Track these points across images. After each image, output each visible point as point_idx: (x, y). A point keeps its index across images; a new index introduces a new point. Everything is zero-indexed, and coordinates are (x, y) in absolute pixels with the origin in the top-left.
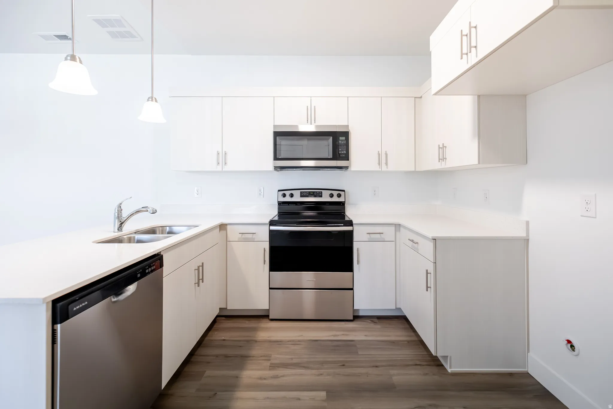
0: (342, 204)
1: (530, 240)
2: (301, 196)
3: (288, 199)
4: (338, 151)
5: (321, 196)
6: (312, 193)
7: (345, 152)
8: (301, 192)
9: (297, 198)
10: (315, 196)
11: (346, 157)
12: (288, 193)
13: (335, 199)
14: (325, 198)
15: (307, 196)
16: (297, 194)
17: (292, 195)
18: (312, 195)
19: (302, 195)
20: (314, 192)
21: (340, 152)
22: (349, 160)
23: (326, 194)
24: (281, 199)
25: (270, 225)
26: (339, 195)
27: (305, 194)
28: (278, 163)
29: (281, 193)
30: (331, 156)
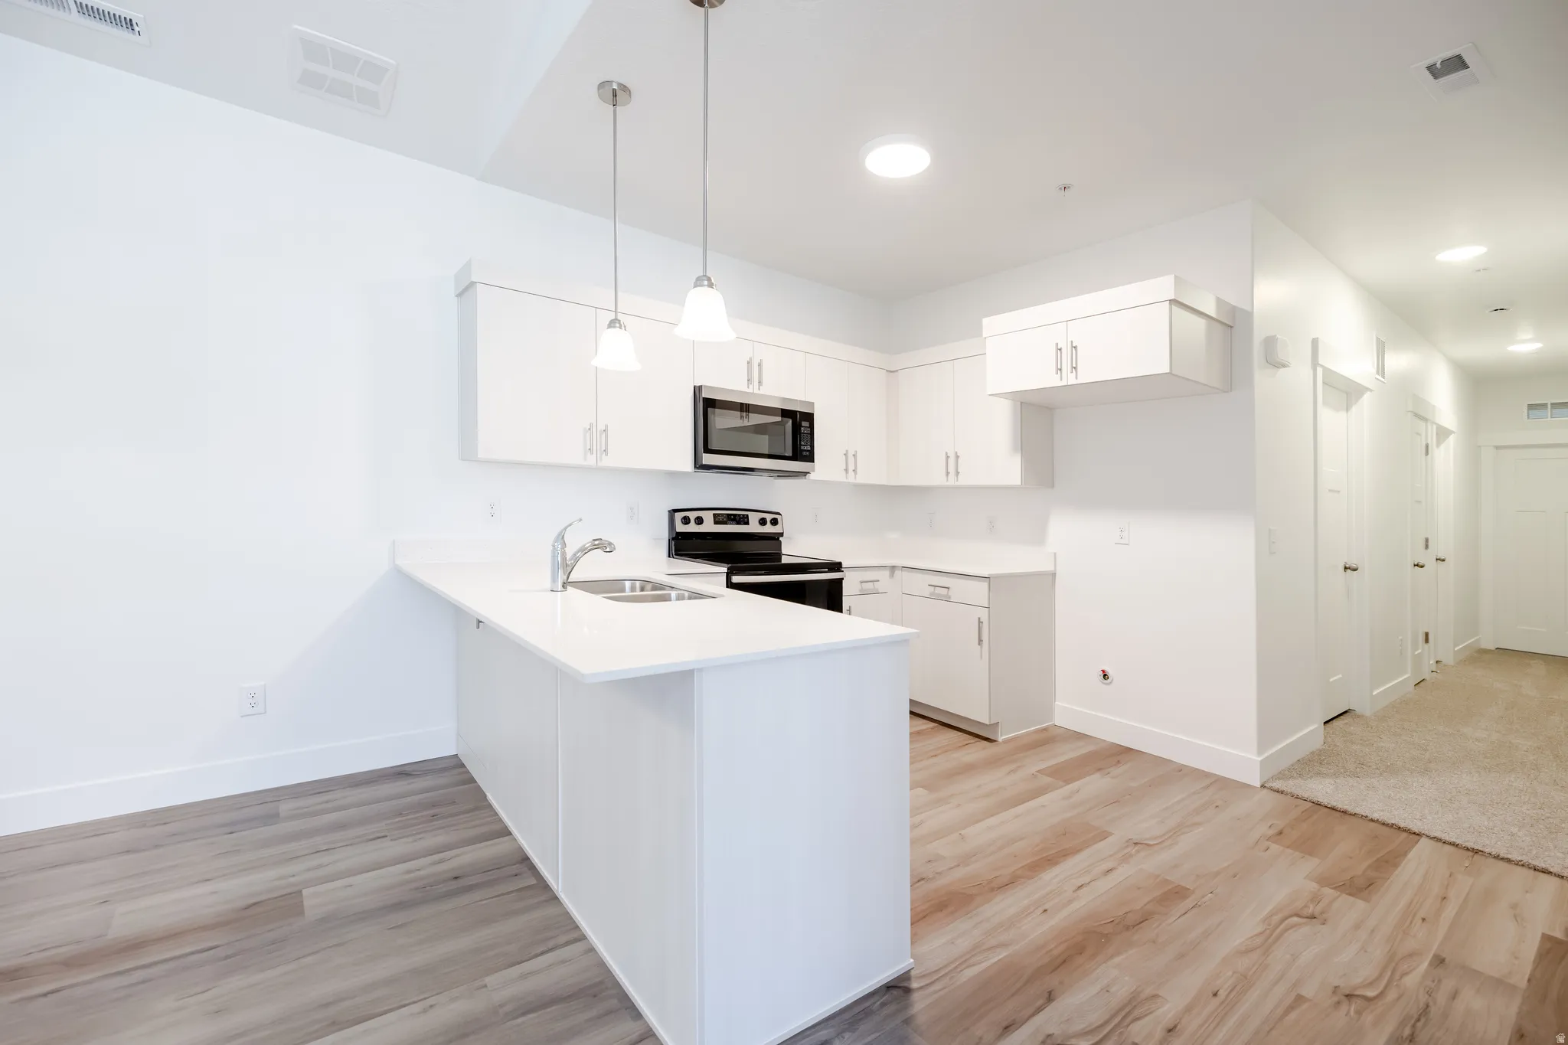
0: (775, 538)
1: (1057, 575)
2: (716, 523)
3: (692, 528)
4: (801, 445)
5: (748, 524)
6: (732, 517)
7: (809, 449)
8: (715, 514)
9: (709, 526)
10: (738, 523)
11: (810, 458)
12: (692, 515)
13: (768, 529)
14: (753, 527)
15: (725, 523)
16: (708, 517)
17: (699, 521)
18: (733, 520)
19: (717, 521)
20: (735, 515)
21: (802, 448)
22: (813, 462)
23: (754, 518)
24: (681, 528)
25: (727, 573)
26: (774, 522)
27: (721, 518)
28: (708, 459)
29: (679, 516)
30: (789, 453)
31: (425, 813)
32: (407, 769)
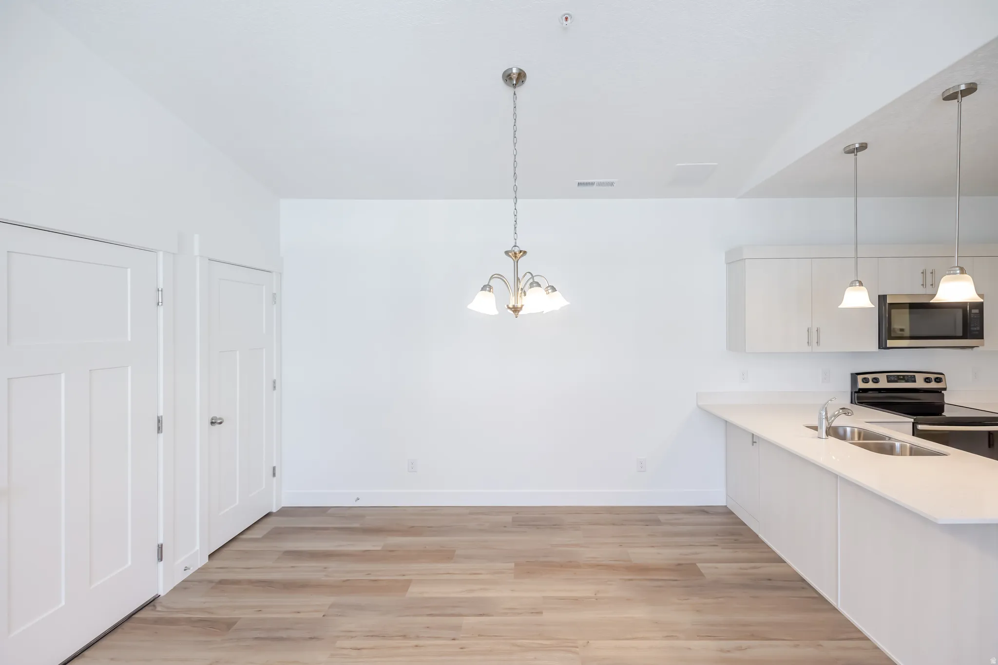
0: (939, 392)
2: (889, 381)
3: (871, 385)
4: (971, 327)
5: (915, 381)
6: (902, 377)
7: (978, 328)
8: (887, 376)
9: (884, 384)
10: (907, 381)
11: (979, 336)
12: (870, 377)
13: (933, 385)
14: (920, 384)
15: (896, 382)
16: (883, 378)
17: (876, 381)
18: (901, 379)
20: (903, 376)
21: (972, 329)
22: (983, 339)
23: (920, 378)
24: (861, 385)
25: (913, 423)
26: (938, 380)
27: (892, 378)
28: (890, 343)
29: (860, 378)
30: (961, 334)
31: (730, 537)
32: (706, 509)
